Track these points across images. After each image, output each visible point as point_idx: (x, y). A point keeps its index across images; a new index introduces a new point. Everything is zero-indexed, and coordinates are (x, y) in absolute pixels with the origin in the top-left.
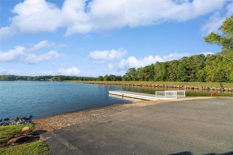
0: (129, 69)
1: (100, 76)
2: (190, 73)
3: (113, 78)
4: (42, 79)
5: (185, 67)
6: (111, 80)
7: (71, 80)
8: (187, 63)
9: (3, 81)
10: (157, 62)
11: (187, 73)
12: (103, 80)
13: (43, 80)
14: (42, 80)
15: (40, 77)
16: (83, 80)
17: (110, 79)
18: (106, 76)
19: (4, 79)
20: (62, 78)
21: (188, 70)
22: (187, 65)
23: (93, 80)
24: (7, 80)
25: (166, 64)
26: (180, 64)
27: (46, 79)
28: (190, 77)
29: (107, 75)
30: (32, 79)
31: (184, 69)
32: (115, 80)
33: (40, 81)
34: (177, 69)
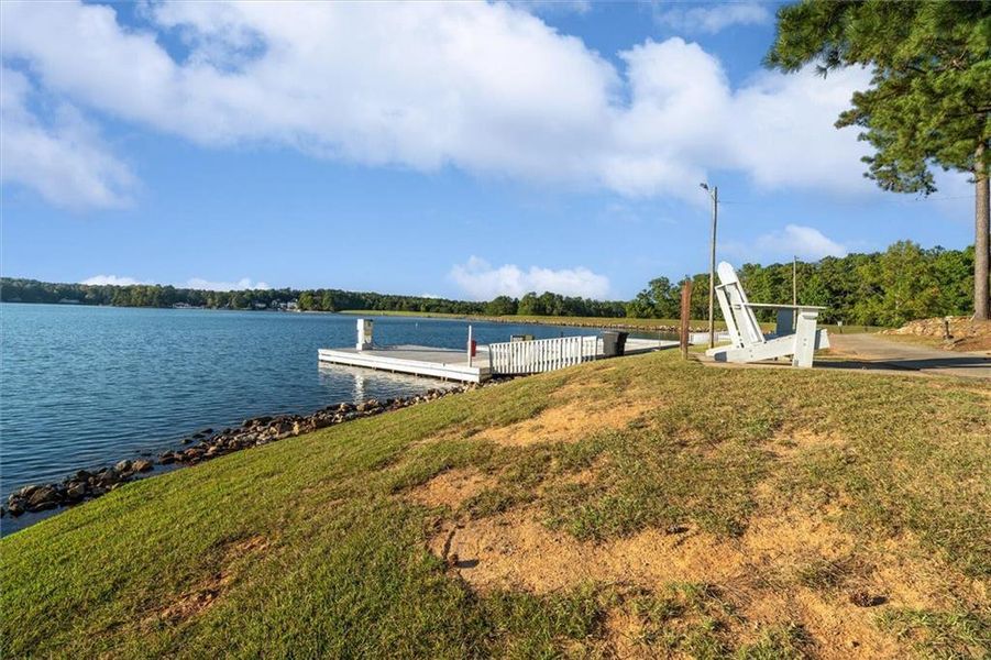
0: (651, 283)
1: (500, 298)
2: (839, 302)
3: (553, 306)
4: (260, 302)
5: (828, 286)
6: (548, 312)
7: (371, 309)
8: (836, 276)
9: (141, 306)
10: (744, 266)
11: (833, 302)
12: (515, 313)
13: (264, 305)
14: (260, 305)
15: (252, 295)
16: (419, 311)
17: (545, 309)
18: (530, 298)
19: (142, 301)
20: (337, 300)
21: (836, 293)
22: (836, 280)
23: (459, 312)
24: (155, 306)
25: (774, 274)
26: (815, 277)
27: (274, 302)
28: (840, 311)
29: (534, 294)
30: (224, 300)
31: (826, 291)
32: (562, 314)
33: (254, 308)
34: (806, 290)
